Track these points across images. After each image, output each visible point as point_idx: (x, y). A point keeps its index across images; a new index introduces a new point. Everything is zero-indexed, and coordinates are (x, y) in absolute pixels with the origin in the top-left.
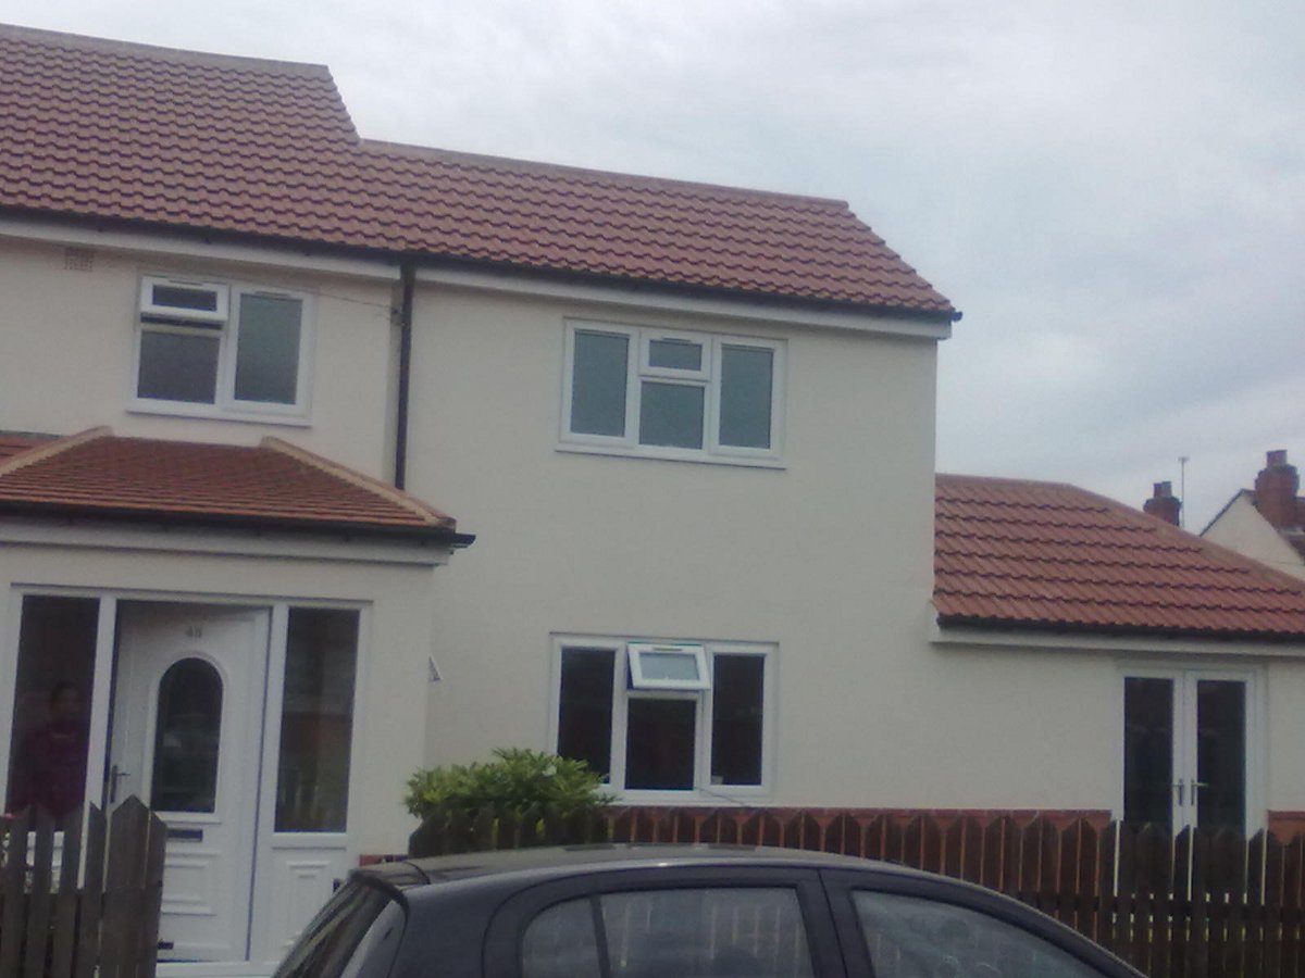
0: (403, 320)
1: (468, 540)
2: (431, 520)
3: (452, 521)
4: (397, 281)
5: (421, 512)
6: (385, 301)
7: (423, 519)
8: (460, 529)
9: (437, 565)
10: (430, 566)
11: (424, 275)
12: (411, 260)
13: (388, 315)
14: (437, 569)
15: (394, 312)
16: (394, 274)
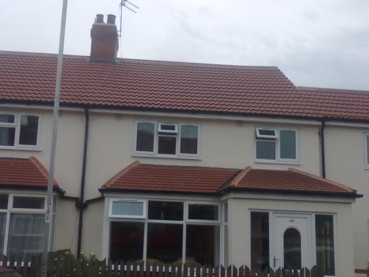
0: (321, 135)
1: (361, 196)
2: (350, 191)
3: (356, 191)
4: (320, 125)
5: (346, 189)
6: (317, 131)
7: (348, 191)
8: (358, 193)
9: (352, 203)
10: (350, 203)
11: (327, 123)
12: (324, 119)
13: (318, 134)
14: (352, 204)
15: (319, 133)
16: (320, 123)
